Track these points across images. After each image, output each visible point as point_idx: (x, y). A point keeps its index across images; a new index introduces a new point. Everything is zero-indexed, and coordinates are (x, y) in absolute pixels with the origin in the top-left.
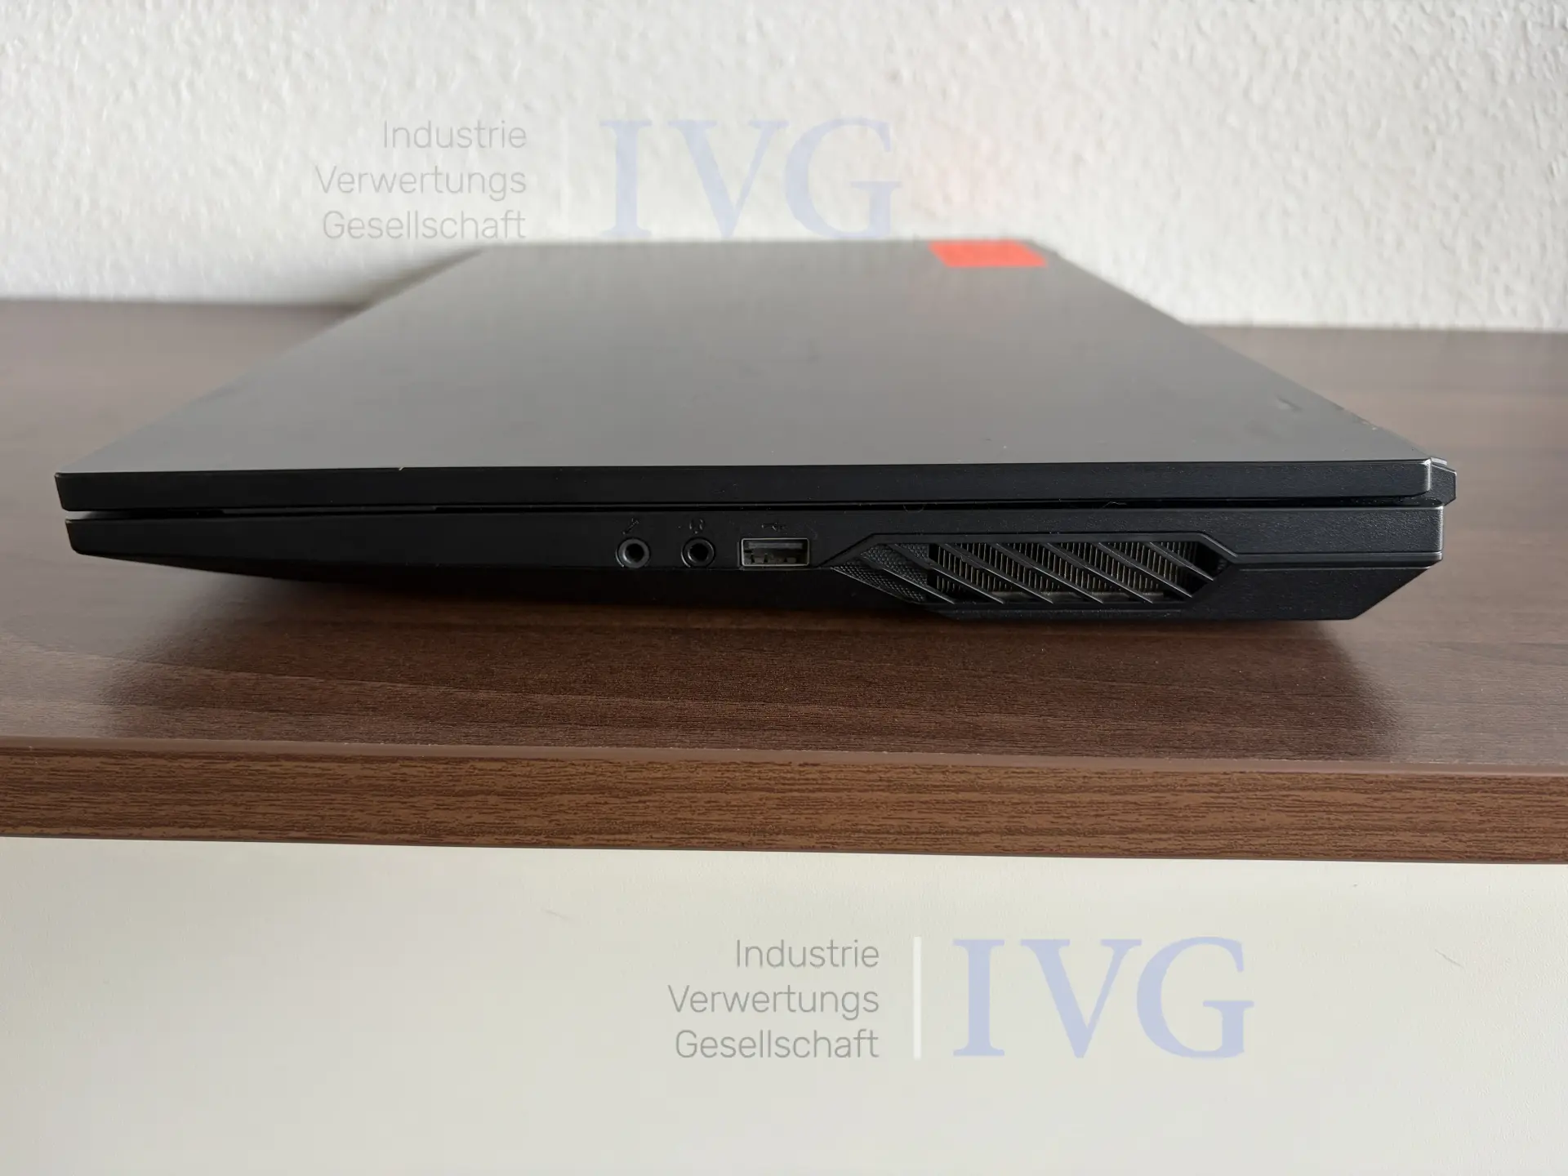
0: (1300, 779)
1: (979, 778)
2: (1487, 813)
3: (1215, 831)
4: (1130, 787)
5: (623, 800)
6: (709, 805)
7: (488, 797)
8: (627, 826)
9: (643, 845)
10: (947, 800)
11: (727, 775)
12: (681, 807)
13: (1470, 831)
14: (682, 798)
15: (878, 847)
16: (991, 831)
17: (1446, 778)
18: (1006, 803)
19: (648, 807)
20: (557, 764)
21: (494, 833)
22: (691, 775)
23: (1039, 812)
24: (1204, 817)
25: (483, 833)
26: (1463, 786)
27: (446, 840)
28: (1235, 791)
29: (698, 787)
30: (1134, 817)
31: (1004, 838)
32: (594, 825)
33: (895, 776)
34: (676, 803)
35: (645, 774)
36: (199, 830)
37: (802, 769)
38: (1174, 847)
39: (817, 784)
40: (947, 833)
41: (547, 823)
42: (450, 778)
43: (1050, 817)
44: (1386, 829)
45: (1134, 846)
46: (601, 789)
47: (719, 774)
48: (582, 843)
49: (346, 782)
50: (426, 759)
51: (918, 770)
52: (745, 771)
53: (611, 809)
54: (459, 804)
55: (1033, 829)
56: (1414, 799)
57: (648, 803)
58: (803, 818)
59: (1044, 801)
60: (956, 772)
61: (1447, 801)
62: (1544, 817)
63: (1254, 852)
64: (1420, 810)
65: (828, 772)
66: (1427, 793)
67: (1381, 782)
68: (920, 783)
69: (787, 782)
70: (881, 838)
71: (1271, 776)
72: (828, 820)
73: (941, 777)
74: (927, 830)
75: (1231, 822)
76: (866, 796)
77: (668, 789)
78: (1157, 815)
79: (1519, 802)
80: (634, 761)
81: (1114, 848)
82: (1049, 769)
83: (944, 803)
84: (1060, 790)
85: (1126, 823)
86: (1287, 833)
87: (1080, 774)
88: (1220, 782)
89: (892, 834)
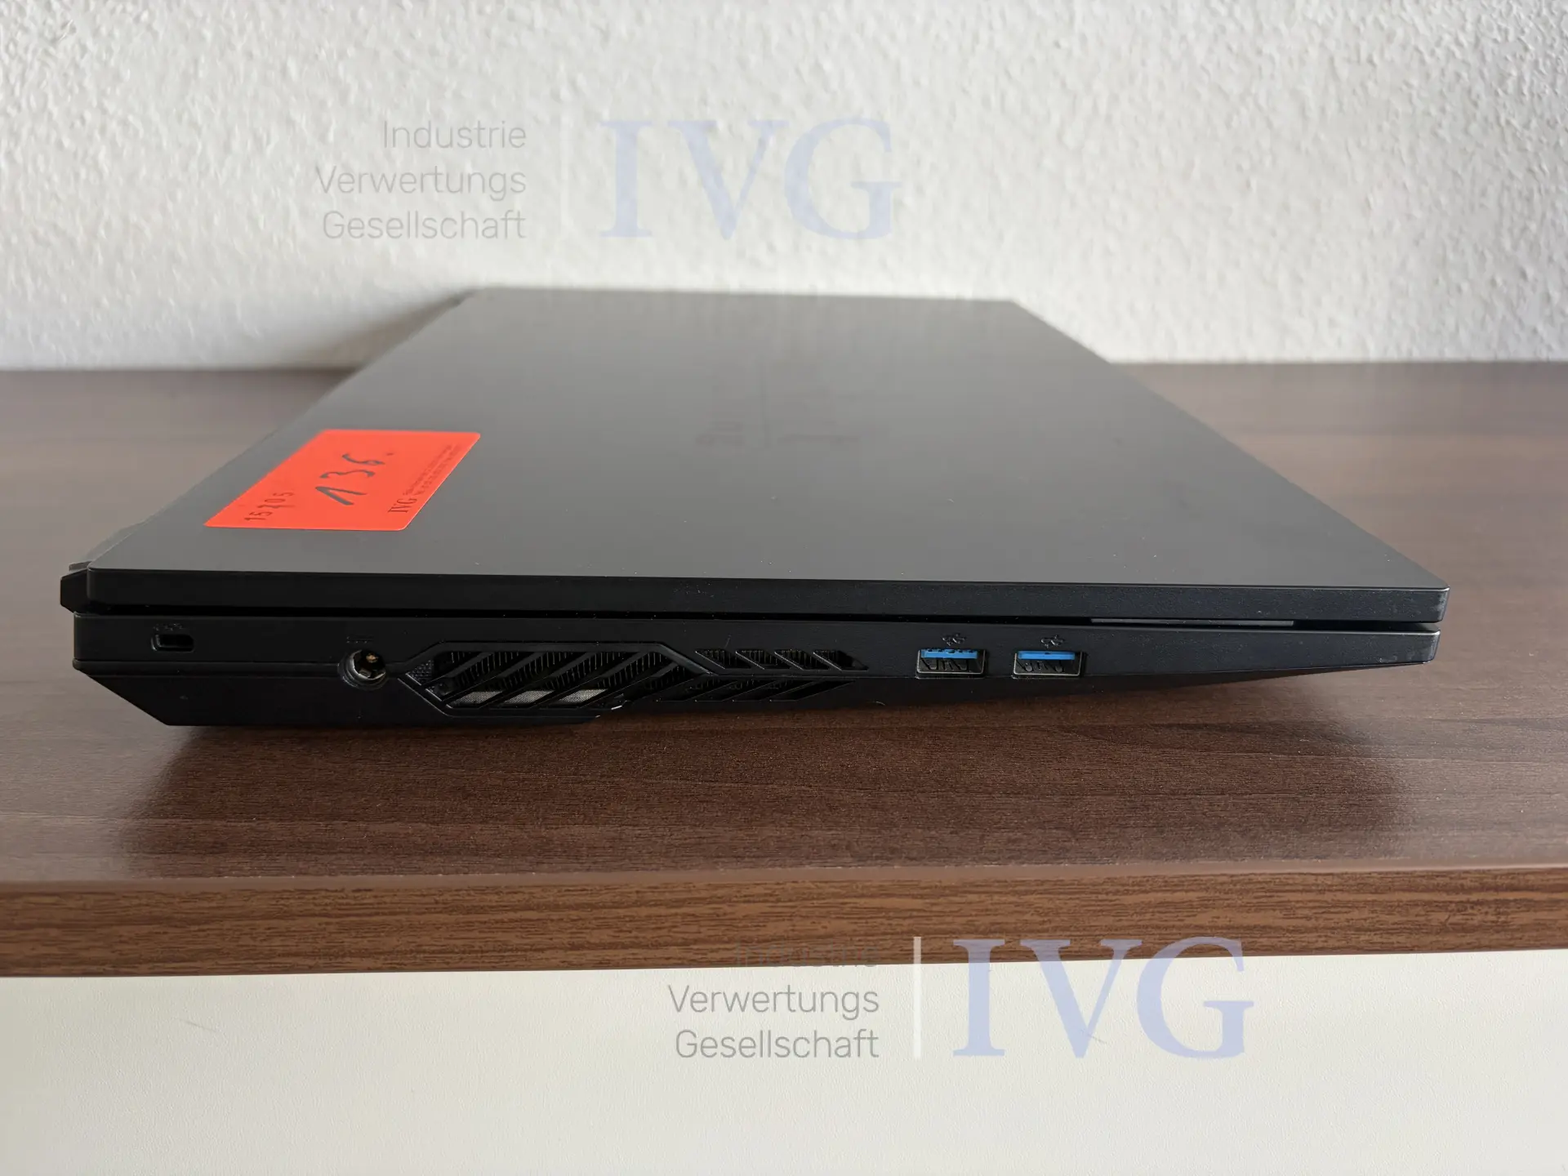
0: (854, 887)
1: (534, 897)
2: (1046, 915)
3: (778, 940)
4: (684, 900)
5: (183, 930)
6: (269, 931)
7: (49, 930)
8: (190, 954)
10: (506, 920)
11: (282, 902)
12: (241, 934)
14: (241, 925)
15: (445, 966)
16: (556, 948)
18: (565, 920)
19: (208, 935)
21: (59, 964)
22: (246, 903)
23: (599, 927)
24: (764, 926)
26: (1016, 889)
27: (16, 971)
28: (790, 901)
29: (255, 915)
30: (694, 928)
31: (569, 952)
32: (157, 954)
33: (450, 898)
34: (236, 931)
37: (357, 894)
39: (373, 908)
41: (110, 953)
43: (610, 932)
45: (700, 956)
46: (158, 920)
47: (274, 902)
52: (299, 898)
54: (20, 938)
55: (595, 944)
56: (970, 903)
57: (208, 932)
58: (365, 941)
59: (602, 916)
60: (510, 893)
61: (1005, 903)
62: (1103, 915)
65: (382, 897)
66: (983, 897)
67: (936, 887)
68: (476, 904)
69: (343, 907)
70: (447, 958)
71: (823, 885)
72: (393, 942)
74: (491, 948)
75: (793, 930)
76: (423, 918)
77: (224, 917)
78: (716, 926)
79: (1077, 901)
81: (680, 959)
82: (601, 886)
83: (504, 922)
84: (617, 905)
85: (688, 935)
86: (851, 940)
87: (636, 889)
88: (774, 892)
89: (457, 953)
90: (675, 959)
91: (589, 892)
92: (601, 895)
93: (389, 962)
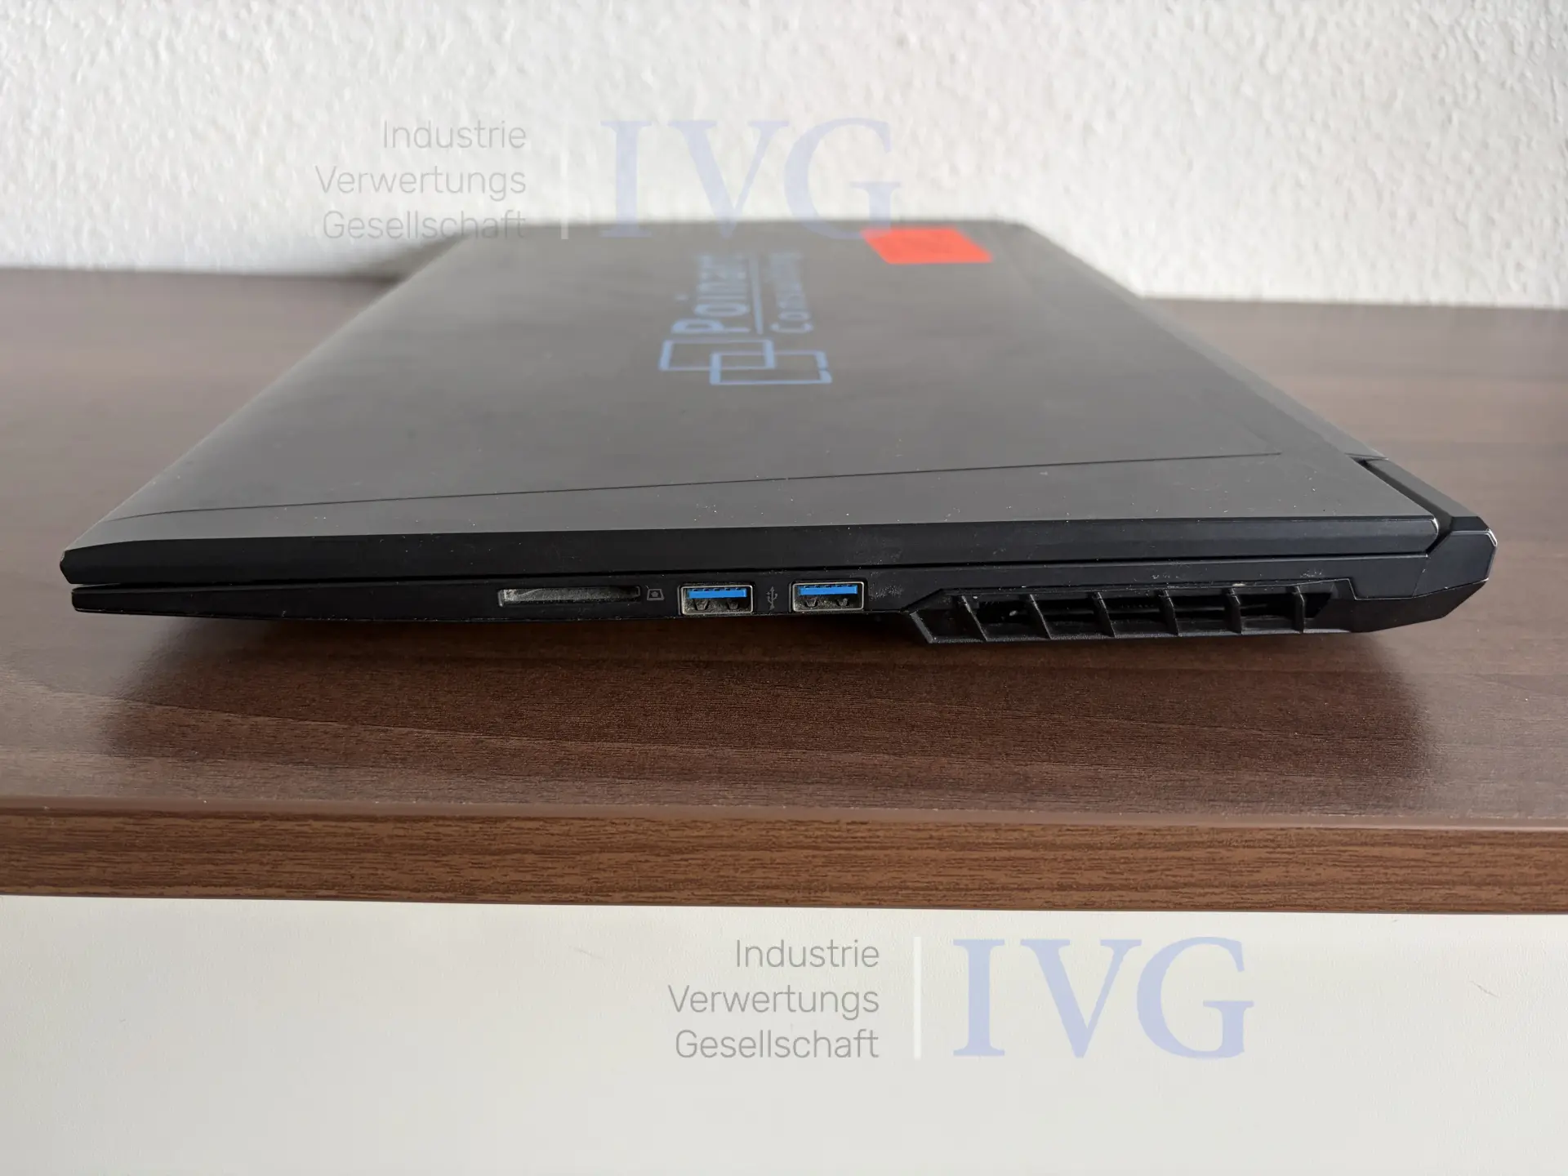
0: (1359, 834)
1: (1033, 836)
3: (1269, 885)
4: (1185, 843)
5: (666, 858)
6: (753, 863)
7: (526, 856)
8: (668, 883)
9: (683, 901)
10: (997, 858)
11: (771, 833)
12: (724, 865)
13: (1525, 884)
14: (725, 856)
16: (1043, 887)
17: (1506, 833)
18: (1059, 860)
19: (690, 865)
20: (597, 823)
21: (531, 891)
22: (735, 833)
23: (1091, 869)
24: (1258, 871)
25: (520, 891)
26: (1522, 841)
27: (480, 898)
28: (1290, 847)
29: (742, 845)
30: (1188, 872)
31: (1055, 893)
32: (634, 882)
33: (945, 834)
34: (719, 861)
35: (688, 832)
36: (223, 889)
37: (849, 827)
38: (1227, 901)
39: (865, 842)
40: (997, 889)
41: (585, 881)
42: (486, 837)
43: (1102, 873)
44: (1440, 883)
45: (1187, 900)
46: (642, 848)
47: (764, 833)
48: (621, 900)
49: (377, 841)
50: (461, 819)
51: (969, 828)
52: (791, 829)
53: (652, 867)
54: (494, 863)
55: (1085, 885)
56: (1471, 854)
57: (690, 861)
58: (849, 874)
59: (1097, 857)
60: (1009, 830)
61: (1506, 855)
63: (1307, 906)
64: (1479, 865)
65: (877, 830)
66: (1487, 848)
67: (1441, 837)
68: (971, 841)
69: (834, 840)
70: (930, 895)
71: (1327, 832)
72: (874, 877)
73: (994, 835)
74: (977, 887)
75: (1287, 877)
76: (915, 853)
77: (710, 847)
78: (1210, 870)
80: (676, 820)
81: (1166, 902)
82: (1104, 826)
83: (995, 860)
84: (1114, 847)
85: (1179, 878)
86: (1343, 888)
87: (1137, 831)
88: (1277, 837)
89: (941, 890)
90: (1161, 902)
91: (1090, 832)
92: (1101, 835)
93: (869, 897)
